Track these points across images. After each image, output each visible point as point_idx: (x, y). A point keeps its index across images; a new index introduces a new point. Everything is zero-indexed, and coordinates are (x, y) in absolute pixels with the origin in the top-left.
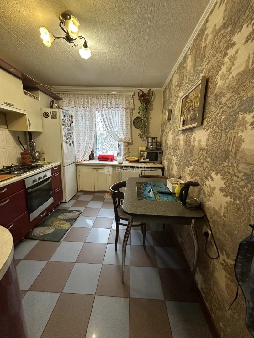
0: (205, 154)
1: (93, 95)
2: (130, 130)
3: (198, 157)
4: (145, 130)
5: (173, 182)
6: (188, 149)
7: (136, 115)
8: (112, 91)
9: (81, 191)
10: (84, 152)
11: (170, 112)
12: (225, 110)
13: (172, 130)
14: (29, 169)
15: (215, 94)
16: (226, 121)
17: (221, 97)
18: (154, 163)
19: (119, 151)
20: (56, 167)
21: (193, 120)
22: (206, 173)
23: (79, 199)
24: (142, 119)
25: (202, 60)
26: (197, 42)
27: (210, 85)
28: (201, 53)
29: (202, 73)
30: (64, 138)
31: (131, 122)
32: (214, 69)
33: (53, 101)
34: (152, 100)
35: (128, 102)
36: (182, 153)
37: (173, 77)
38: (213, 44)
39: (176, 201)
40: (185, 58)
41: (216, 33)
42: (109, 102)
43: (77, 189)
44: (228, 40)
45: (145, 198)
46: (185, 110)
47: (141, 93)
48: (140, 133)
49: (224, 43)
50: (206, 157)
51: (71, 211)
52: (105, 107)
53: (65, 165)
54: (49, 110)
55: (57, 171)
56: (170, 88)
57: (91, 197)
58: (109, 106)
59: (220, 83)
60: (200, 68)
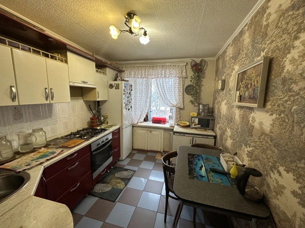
0: (269, 141)
1: (150, 67)
2: (182, 97)
3: (259, 141)
4: (196, 97)
5: (228, 159)
6: (246, 127)
7: (188, 82)
8: (167, 62)
9: (136, 150)
10: (139, 115)
11: (224, 82)
12: (298, 99)
13: (225, 100)
14: (95, 134)
15: (283, 78)
16: (300, 113)
17: (292, 83)
18: (206, 130)
19: (171, 114)
20: (116, 130)
21: (252, 99)
22: (270, 164)
23: (134, 158)
24: (194, 87)
25: (262, 39)
26: (256, 20)
27: (275, 67)
28: (262, 30)
29: (263, 51)
30: (124, 105)
31: (183, 89)
32: (279, 50)
33: (117, 74)
34: (205, 68)
35: (181, 71)
36: (238, 129)
37: (227, 48)
38: (278, 24)
39: (232, 185)
40: (242, 33)
41: (282, 14)
42: (163, 72)
43: (133, 147)
44: (300, 22)
45: (197, 177)
46: (242, 86)
47: (193, 63)
48: (192, 99)
49: (294, 25)
50: (270, 145)
51: (126, 170)
52: (160, 76)
53: (124, 127)
54: (113, 83)
55: (117, 134)
56: (224, 59)
57: (144, 156)
58: (163, 76)
59: (288, 67)
60: (260, 46)
